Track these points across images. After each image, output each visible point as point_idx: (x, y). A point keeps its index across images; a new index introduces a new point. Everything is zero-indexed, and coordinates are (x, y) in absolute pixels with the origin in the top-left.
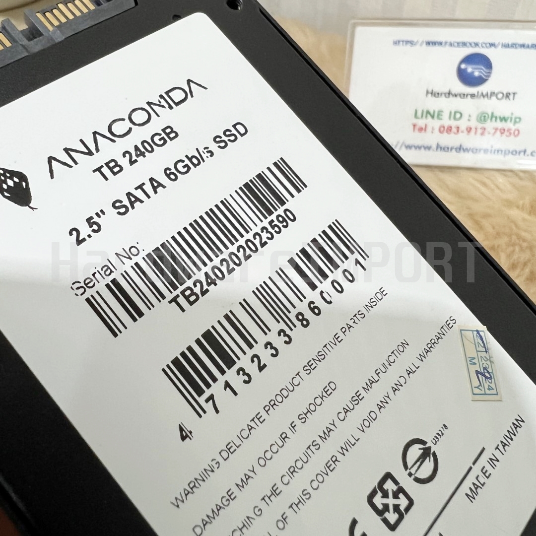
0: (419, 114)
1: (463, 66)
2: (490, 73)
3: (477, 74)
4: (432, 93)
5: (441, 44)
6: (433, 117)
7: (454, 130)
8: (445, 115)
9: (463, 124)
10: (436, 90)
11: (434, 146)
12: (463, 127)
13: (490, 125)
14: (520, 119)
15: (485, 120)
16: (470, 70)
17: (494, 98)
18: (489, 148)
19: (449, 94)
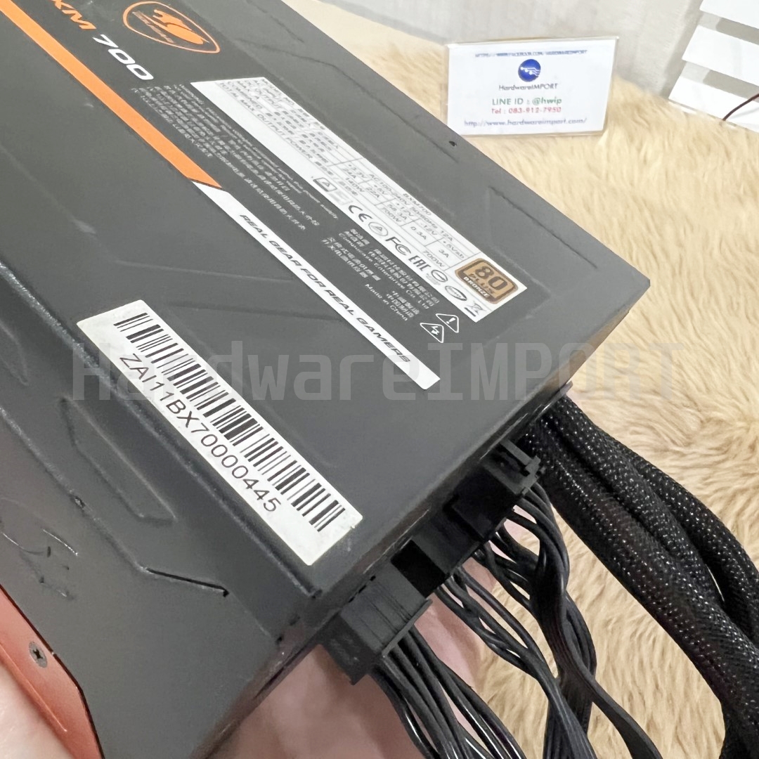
0: (495, 102)
1: (522, 68)
2: (539, 72)
3: (531, 73)
4: (503, 88)
5: (506, 54)
6: (504, 103)
7: (518, 110)
8: (512, 102)
9: (524, 106)
10: (506, 85)
11: (507, 122)
12: (524, 108)
13: (541, 106)
14: (560, 100)
15: (538, 103)
16: (526, 70)
17: (543, 88)
18: (541, 120)
19: (514, 88)
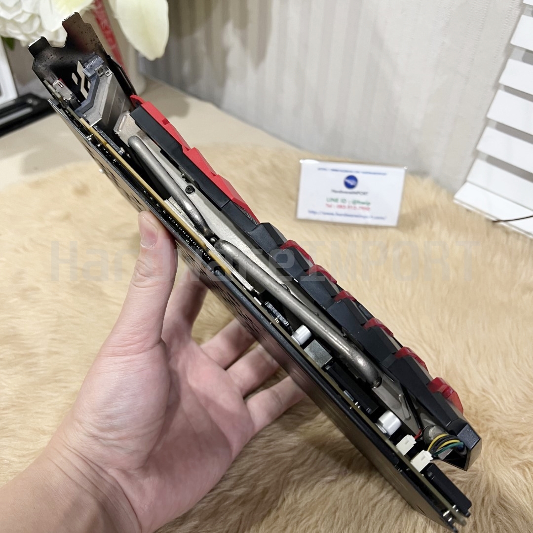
0: (329, 199)
1: (346, 181)
2: (357, 183)
3: (352, 184)
4: (333, 191)
5: (337, 170)
6: (334, 201)
7: (343, 207)
8: (339, 200)
9: (346, 204)
10: (336, 190)
11: (335, 214)
13: (358, 205)
14: (370, 203)
15: (355, 203)
16: (349, 182)
17: (359, 194)
18: (357, 215)
19: (341, 192)
